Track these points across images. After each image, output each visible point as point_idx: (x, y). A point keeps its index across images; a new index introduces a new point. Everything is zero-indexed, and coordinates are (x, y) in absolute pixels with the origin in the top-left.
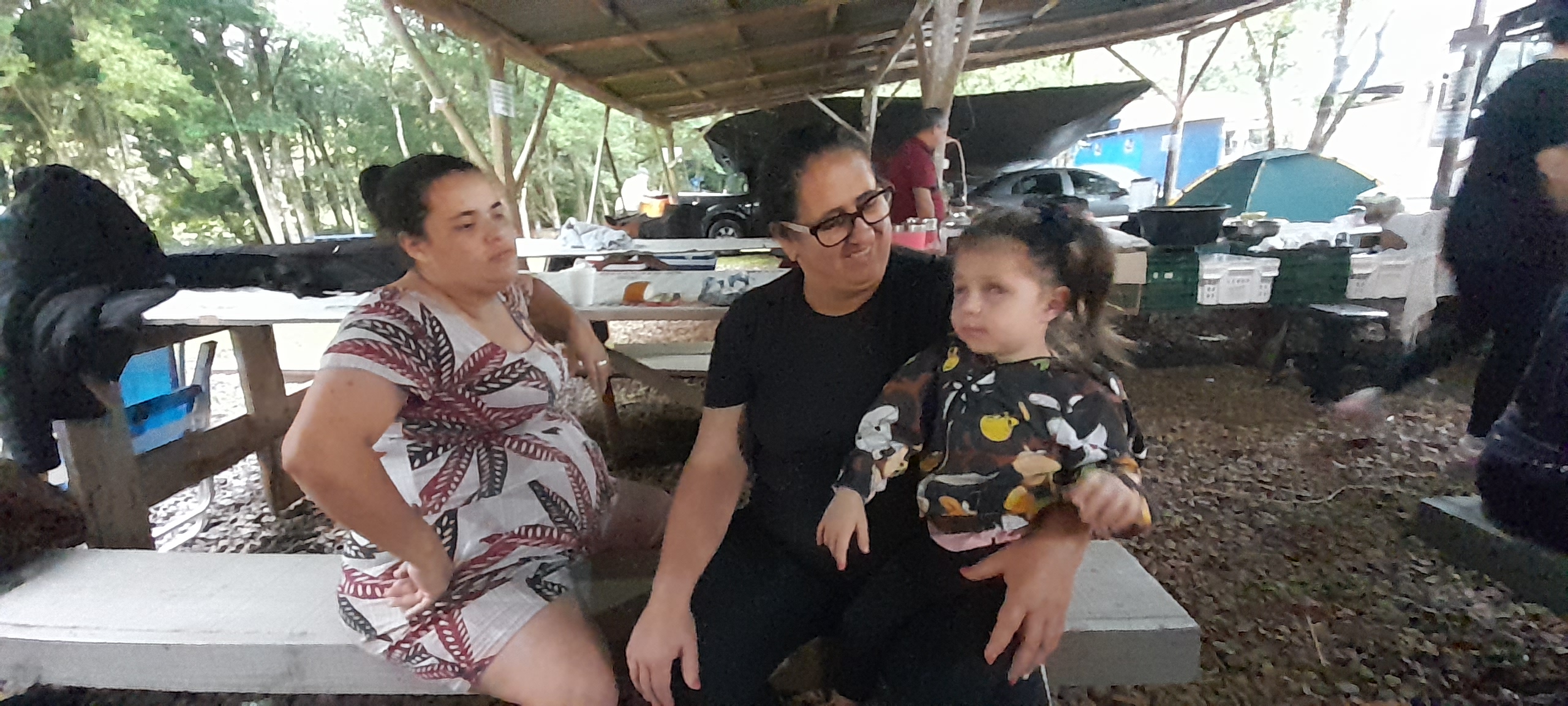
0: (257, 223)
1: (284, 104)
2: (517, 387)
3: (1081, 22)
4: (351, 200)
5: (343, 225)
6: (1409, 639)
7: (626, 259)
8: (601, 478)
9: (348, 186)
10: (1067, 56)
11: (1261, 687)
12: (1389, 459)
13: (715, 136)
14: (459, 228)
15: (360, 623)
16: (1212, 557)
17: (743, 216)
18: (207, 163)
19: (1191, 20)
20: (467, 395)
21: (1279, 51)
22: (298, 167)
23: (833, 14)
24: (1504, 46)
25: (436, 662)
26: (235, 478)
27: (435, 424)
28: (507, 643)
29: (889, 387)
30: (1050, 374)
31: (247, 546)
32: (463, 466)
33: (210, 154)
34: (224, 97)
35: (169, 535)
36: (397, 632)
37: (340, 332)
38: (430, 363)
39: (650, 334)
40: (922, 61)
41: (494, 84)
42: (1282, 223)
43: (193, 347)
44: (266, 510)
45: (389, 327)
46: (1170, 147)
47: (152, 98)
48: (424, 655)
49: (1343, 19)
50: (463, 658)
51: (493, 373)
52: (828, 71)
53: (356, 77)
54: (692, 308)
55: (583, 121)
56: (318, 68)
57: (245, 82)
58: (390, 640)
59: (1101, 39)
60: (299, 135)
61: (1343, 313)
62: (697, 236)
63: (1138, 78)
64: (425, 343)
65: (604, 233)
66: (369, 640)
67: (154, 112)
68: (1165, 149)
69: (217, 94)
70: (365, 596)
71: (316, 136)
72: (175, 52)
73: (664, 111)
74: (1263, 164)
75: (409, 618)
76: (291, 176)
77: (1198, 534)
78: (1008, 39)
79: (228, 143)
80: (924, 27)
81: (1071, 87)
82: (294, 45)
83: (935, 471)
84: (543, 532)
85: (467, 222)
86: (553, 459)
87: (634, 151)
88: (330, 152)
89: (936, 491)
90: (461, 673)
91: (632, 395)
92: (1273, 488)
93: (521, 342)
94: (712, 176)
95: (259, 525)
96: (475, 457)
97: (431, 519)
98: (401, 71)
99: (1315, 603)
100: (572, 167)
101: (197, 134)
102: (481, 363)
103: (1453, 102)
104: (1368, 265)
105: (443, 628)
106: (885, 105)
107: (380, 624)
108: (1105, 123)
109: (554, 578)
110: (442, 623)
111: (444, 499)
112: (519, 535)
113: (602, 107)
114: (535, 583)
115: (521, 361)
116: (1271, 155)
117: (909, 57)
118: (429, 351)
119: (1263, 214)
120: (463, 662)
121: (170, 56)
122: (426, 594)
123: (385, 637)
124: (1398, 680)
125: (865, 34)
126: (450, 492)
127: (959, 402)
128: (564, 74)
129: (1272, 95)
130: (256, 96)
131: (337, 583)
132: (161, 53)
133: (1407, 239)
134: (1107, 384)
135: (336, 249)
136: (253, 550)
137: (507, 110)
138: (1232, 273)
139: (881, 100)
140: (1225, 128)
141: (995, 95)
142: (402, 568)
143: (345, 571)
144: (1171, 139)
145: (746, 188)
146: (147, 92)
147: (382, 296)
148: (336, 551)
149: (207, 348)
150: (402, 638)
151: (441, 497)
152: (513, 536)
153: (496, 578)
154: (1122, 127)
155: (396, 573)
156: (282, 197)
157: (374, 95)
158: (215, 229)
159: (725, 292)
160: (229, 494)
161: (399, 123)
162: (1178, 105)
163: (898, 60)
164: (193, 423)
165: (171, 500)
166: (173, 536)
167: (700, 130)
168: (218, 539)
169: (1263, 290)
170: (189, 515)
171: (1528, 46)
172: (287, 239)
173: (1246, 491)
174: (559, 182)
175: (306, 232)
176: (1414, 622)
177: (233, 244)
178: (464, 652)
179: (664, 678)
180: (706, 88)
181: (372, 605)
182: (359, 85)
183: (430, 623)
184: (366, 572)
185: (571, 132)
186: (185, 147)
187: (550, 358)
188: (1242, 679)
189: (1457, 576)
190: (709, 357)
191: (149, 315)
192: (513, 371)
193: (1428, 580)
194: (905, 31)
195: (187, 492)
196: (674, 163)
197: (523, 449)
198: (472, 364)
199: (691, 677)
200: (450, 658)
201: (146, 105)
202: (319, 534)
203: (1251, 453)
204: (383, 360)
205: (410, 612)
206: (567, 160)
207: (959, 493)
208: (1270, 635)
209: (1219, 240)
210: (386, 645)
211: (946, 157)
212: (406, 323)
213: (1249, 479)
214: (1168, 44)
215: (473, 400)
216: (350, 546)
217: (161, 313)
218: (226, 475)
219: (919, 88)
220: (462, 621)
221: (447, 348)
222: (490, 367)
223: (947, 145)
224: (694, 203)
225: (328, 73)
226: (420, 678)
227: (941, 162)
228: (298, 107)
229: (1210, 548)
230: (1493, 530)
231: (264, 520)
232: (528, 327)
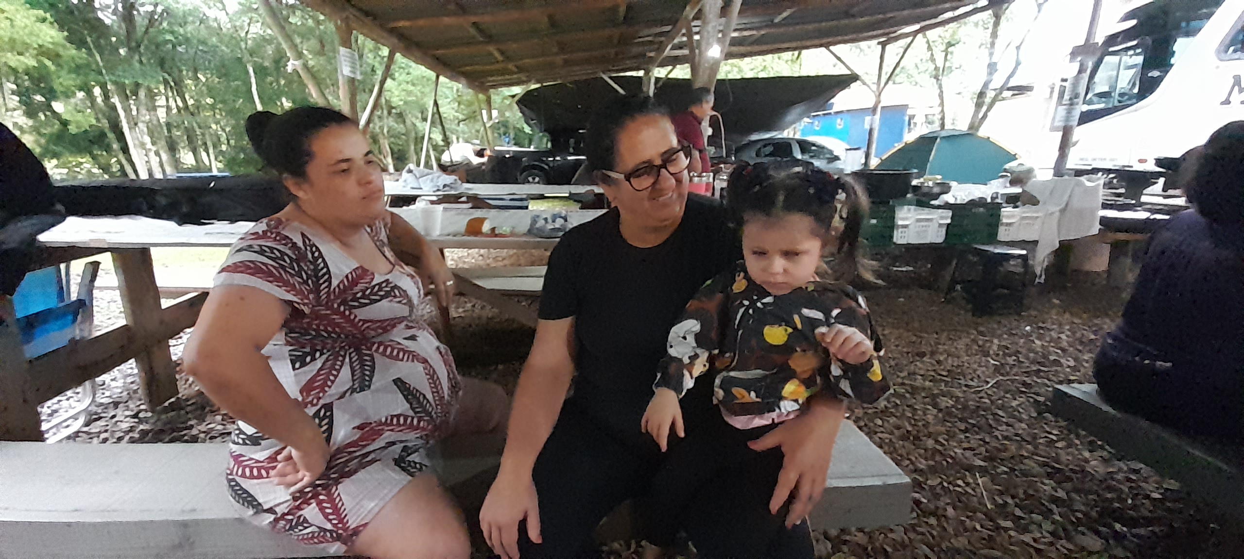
0: (124, 162)
1: (149, 59)
2: (384, 302)
3: (810, 27)
4: (209, 144)
5: (201, 164)
6: (1047, 487)
7: (455, 199)
8: (451, 376)
9: (207, 132)
10: (796, 53)
11: (945, 525)
12: (1028, 358)
13: (525, 102)
14: (335, 173)
15: (247, 499)
16: (908, 431)
17: (546, 167)
18: (78, 108)
19: (887, 31)
20: (342, 308)
21: (949, 57)
22: (162, 113)
23: (622, 9)
24: (1107, 59)
25: (317, 530)
26: (112, 380)
27: (314, 333)
28: (379, 512)
29: (691, 305)
30: (816, 294)
31: (127, 438)
32: (337, 367)
33: (81, 100)
34: (95, 51)
35: (54, 430)
36: (282, 506)
37: (231, 255)
38: (310, 282)
39: (473, 261)
40: (692, 51)
41: (342, 50)
42: (953, 184)
43: (78, 266)
44: (143, 407)
45: (275, 251)
46: (871, 125)
47: (31, 51)
48: (305, 525)
49: (994, 35)
50: (340, 525)
51: (364, 291)
52: (617, 54)
53: (214, 39)
54: (524, 239)
55: (413, 85)
56: (181, 31)
57: (114, 39)
58: (275, 513)
59: (824, 41)
60: (162, 88)
61: (997, 251)
62: (516, 182)
63: (849, 72)
64: (306, 265)
65: (439, 177)
66: (256, 513)
67: (32, 63)
68: (867, 127)
69: (89, 49)
70: (252, 477)
71: (178, 88)
72: (53, 12)
73: (482, 80)
74: (938, 140)
75: (292, 494)
76: (155, 122)
77: (898, 414)
78: (755, 38)
79: (97, 91)
80: (693, 24)
81: (799, 77)
82: (159, 9)
83: (728, 369)
84: (405, 420)
85: (344, 167)
86: (413, 361)
87: (456, 112)
88: (191, 102)
89: (727, 385)
90: (339, 538)
91: (461, 310)
92: (949, 380)
93: (385, 266)
94: (522, 135)
95: (136, 420)
96: (347, 360)
97: (311, 411)
98: (254, 36)
99: (982, 463)
100: (404, 122)
101: (71, 83)
102: (354, 283)
103: (1071, 99)
104: (1013, 216)
105: (323, 501)
106: (661, 83)
107: (266, 500)
108: (824, 105)
109: (415, 457)
110: (321, 497)
111: (321, 395)
112: (386, 424)
113: (432, 74)
114: (401, 463)
115: (387, 280)
116: (943, 134)
117: (680, 47)
118: (309, 272)
119: (939, 177)
120: (340, 529)
121: (48, 15)
122: (307, 474)
123: (271, 510)
124: (1040, 517)
125: (649, 27)
126: (327, 389)
127: (747, 316)
128: (402, 45)
129: (943, 89)
130: (122, 51)
131: (226, 466)
132: (41, 12)
133: (1039, 198)
134: (857, 301)
135: (212, 185)
136: (132, 441)
137: (354, 73)
138: (919, 220)
139: (658, 79)
140: (910, 112)
141: (743, 80)
142: (285, 453)
143: (232, 456)
144: (872, 119)
145: (549, 145)
146: (27, 46)
147: (268, 225)
148: (208, 441)
149: (91, 268)
150: (286, 511)
151: (319, 393)
152: (380, 423)
153: (368, 459)
154: (835, 109)
155: (279, 457)
156: (147, 140)
157: (230, 55)
158: (85, 165)
159: (550, 226)
160: (107, 394)
161: (253, 80)
162: (877, 94)
163: (672, 49)
164: (77, 332)
165: (55, 400)
166: (58, 430)
167: (513, 96)
168: (100, 432)
169: (940, 234)
170: (72, 412)
171: (1125, 59)
172: (151, 174)
173: (930, 381)
174: (392, 134)
175: (169, 170)
176: (1049, 476)
177: (101, 179)
178: (341, 521)
179: (511, 537)
180: (520, 63)
181: (258, 484)
182: (217, 47)
183: (311, 498)
184: (253, 456)
185: (403, 93)
186: (59, 94)
187: (409, 278)
188: (933, 521)
189: (1077, 442)
190: (542, 280)
191: (43, 237)
192: (380, 290)
193: (1057, 445)
194: (679, 25)
195: (69, 393)
196: (491, 123)
197: (388, 352)
198: (346, 283)
199: (534, 534)
200: (329, 526)
201: (26, 57)
202: (192, 427)
203: (933, 353)
204: (271, 279)
205: (293, 489)
206: (401, 116)
207: (748, 385)
208: (951, 488)
209: (909, 196)
210: (271, 517)
211: (710, 126)
212: (290, 249)
213: (933, 373)
214: (870, 48)
215: (347, 313)
216: (237, 435)
217: (53, 236)
218: (105, 377)
219: (689, 70)
220: (339, 494)
221: (325, 270)
222: (360, 287)
223: (711, 117)
224: (507, 156)
225: (189, 35)
226: (302, 543)
227: (706, 130)
228: (162, 63)
229: (907, 424)
230: (1106, 408)
231: (141, 415)
232: (389, 253)
